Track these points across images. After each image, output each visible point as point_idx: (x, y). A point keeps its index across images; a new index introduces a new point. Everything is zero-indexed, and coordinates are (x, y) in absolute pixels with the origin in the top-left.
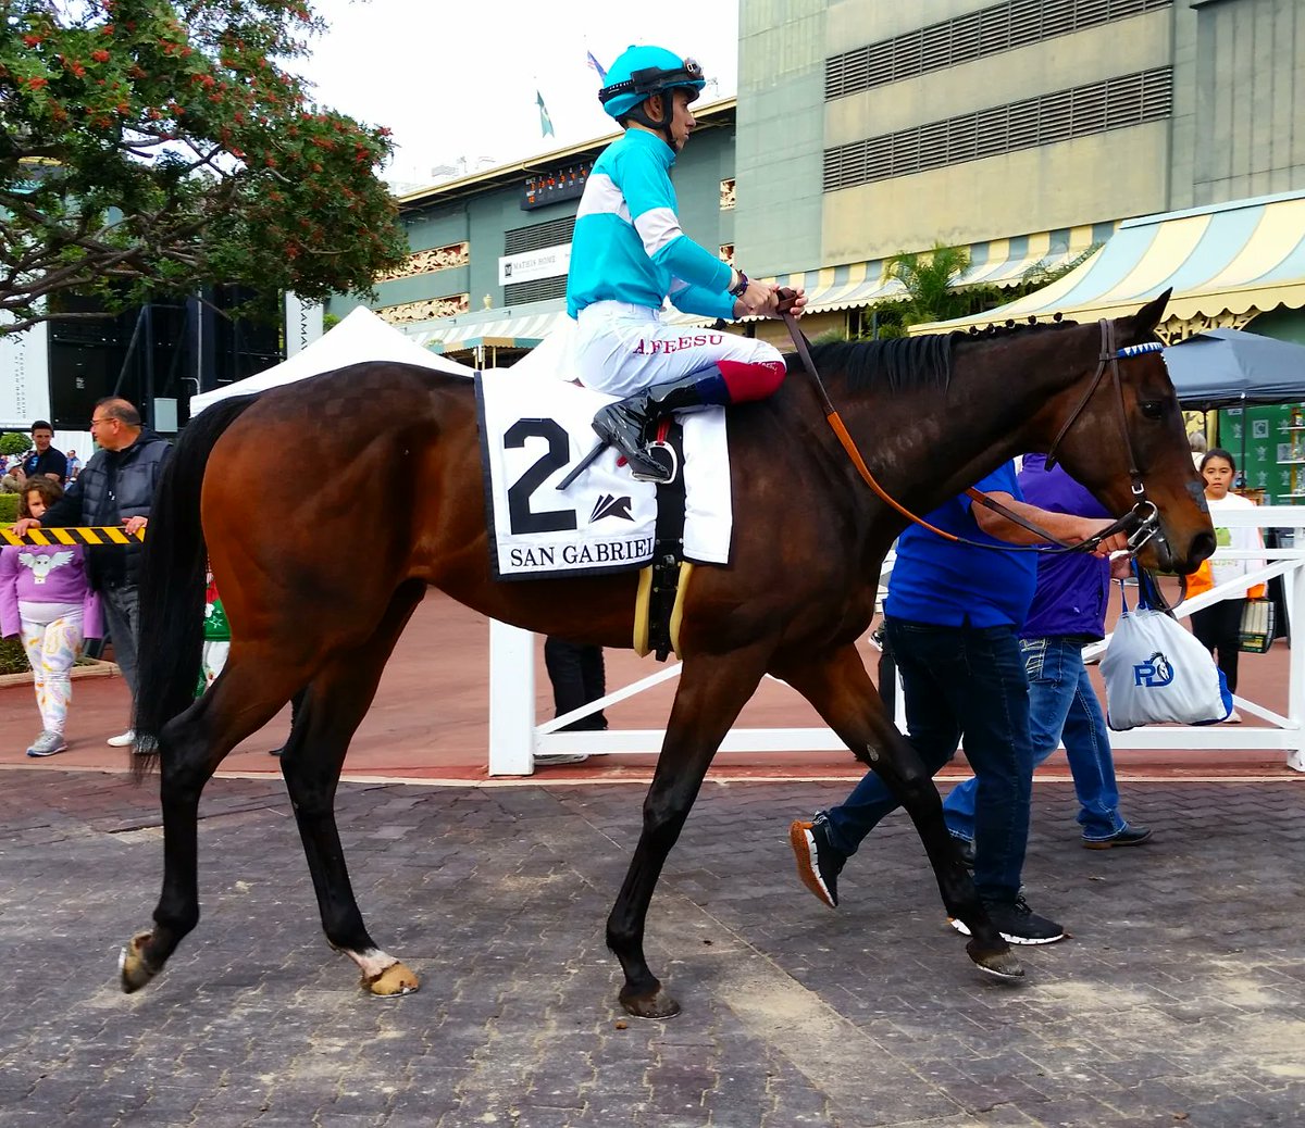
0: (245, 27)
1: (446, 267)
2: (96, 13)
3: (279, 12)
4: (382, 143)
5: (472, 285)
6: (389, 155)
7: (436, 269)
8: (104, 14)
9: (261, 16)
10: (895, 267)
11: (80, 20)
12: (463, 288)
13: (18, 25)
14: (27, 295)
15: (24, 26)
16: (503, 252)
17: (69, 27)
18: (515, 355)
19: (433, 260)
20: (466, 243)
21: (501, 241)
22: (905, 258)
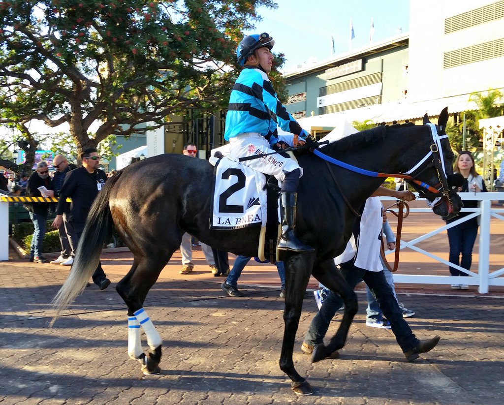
0: (233, 20)
1: (298, 101)
2: (185, 18)
3: (245, 14)
4: (281, 59)
5: (307, 108)
6: (283, 63)
7: (294, 102)
8: (188, 19)
9: (239, 16)
10: (473, 97)
11: (179, 21)
12: (304, 109)
13: (159, 23)
14: (160, 116)
15: (161, 24)
16: (318, 95)
17: (176, 23)
18: (323, 133)
19: (293, 99)
20: (305, 93)
21: (318, 92)
22: (476, 93)
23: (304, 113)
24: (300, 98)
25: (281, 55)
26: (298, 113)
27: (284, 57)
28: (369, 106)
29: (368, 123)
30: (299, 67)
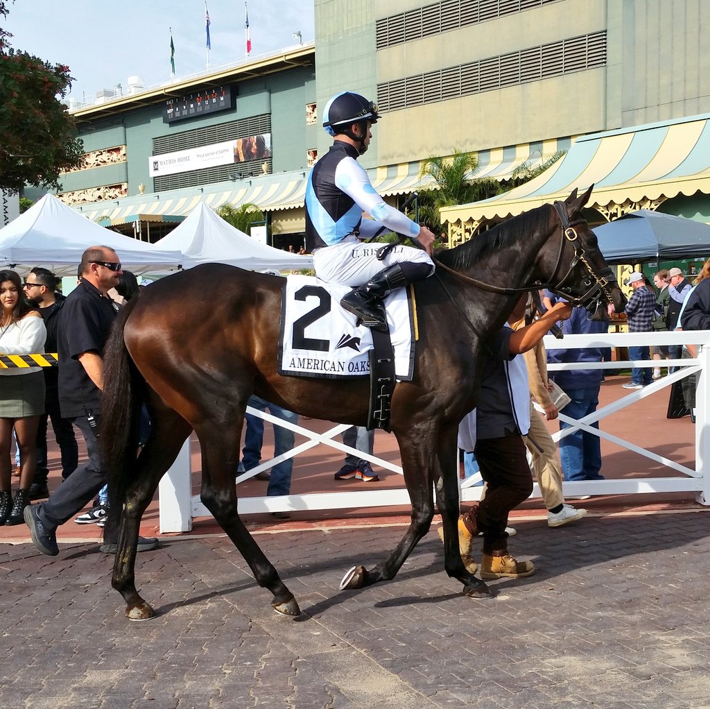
1: (110, 163)
4: (63, 77)
5: (130, 177)
6: (68, 86)
7: (103, 165)
10: (429, 166)
12: (123, 179)
16: (152, 153)
18: (163, 227)
19: (100, 158)
20: (124, 147)
21: (150, 146)
22: (435, 160)
23: (124, 187)
24: (115, 156)
25: (62, 69)
26: (111, 188)
27: (68, 73)
28: (251, 178)
29: (248, 211)
30: (108, 94)
